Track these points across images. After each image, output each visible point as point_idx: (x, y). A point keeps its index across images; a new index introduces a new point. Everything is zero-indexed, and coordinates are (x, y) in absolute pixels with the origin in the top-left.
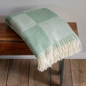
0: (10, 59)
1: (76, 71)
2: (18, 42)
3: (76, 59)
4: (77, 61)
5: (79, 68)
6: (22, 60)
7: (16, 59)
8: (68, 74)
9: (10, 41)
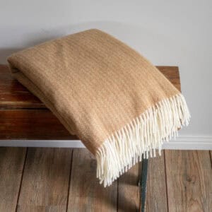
0: (28, 148)
1: (178, 178)
2: (38, 109)
3: (178, 151)
4: (181, 154)
5: (186, 171)
6: (54, 149)
7: (42, 148)
8: (159, 184)
9: (24, 108)
